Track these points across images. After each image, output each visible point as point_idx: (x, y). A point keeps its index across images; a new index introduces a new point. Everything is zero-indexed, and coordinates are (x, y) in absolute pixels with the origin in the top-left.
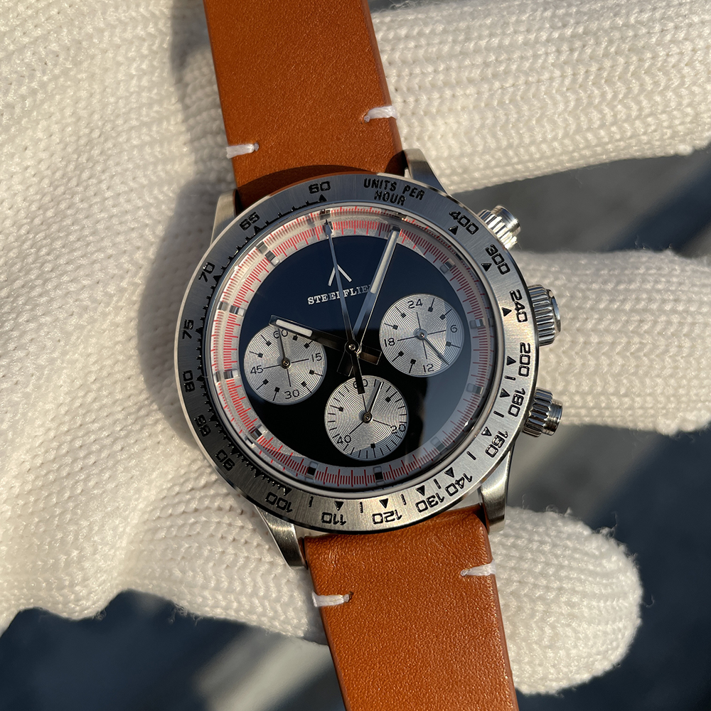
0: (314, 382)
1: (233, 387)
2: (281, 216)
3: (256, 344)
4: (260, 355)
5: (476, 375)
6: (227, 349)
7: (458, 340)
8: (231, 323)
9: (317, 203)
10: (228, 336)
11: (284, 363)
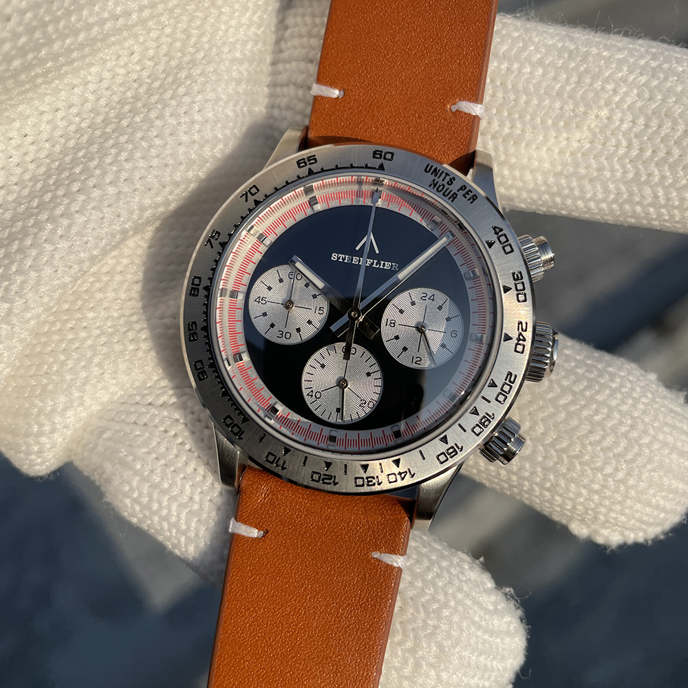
0: (308, 332)
1: (232, 308)
2: (337, 168)
3: (270, 276)
4: (270, 288)
5: (457, 384)
6: (242, 271)
7: (454, 345)
8: (254, 249)
9: (375, 168)
10: (248, 259)
11: (288, 304)
